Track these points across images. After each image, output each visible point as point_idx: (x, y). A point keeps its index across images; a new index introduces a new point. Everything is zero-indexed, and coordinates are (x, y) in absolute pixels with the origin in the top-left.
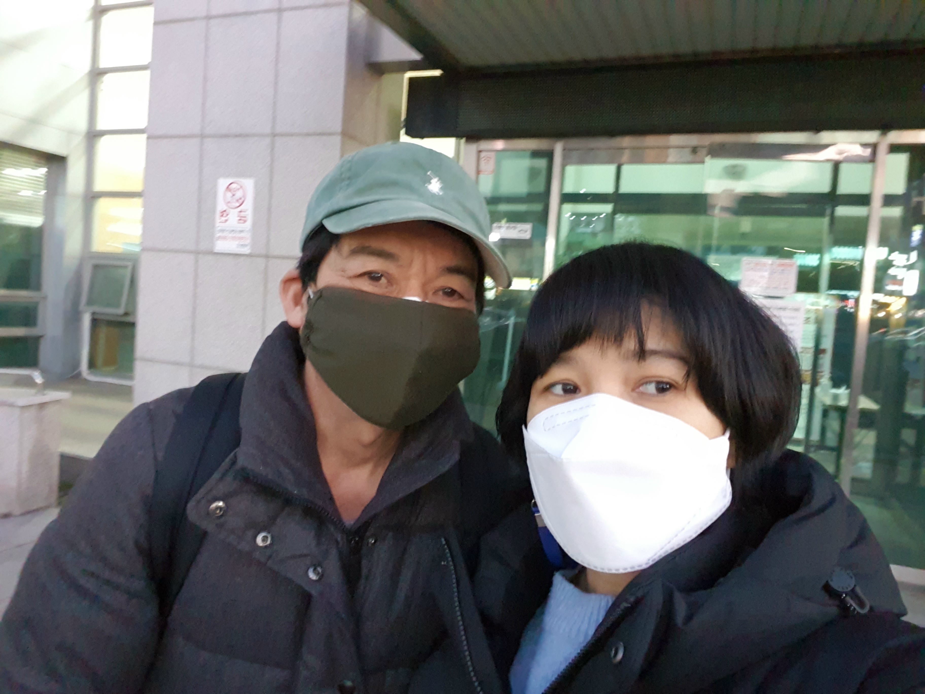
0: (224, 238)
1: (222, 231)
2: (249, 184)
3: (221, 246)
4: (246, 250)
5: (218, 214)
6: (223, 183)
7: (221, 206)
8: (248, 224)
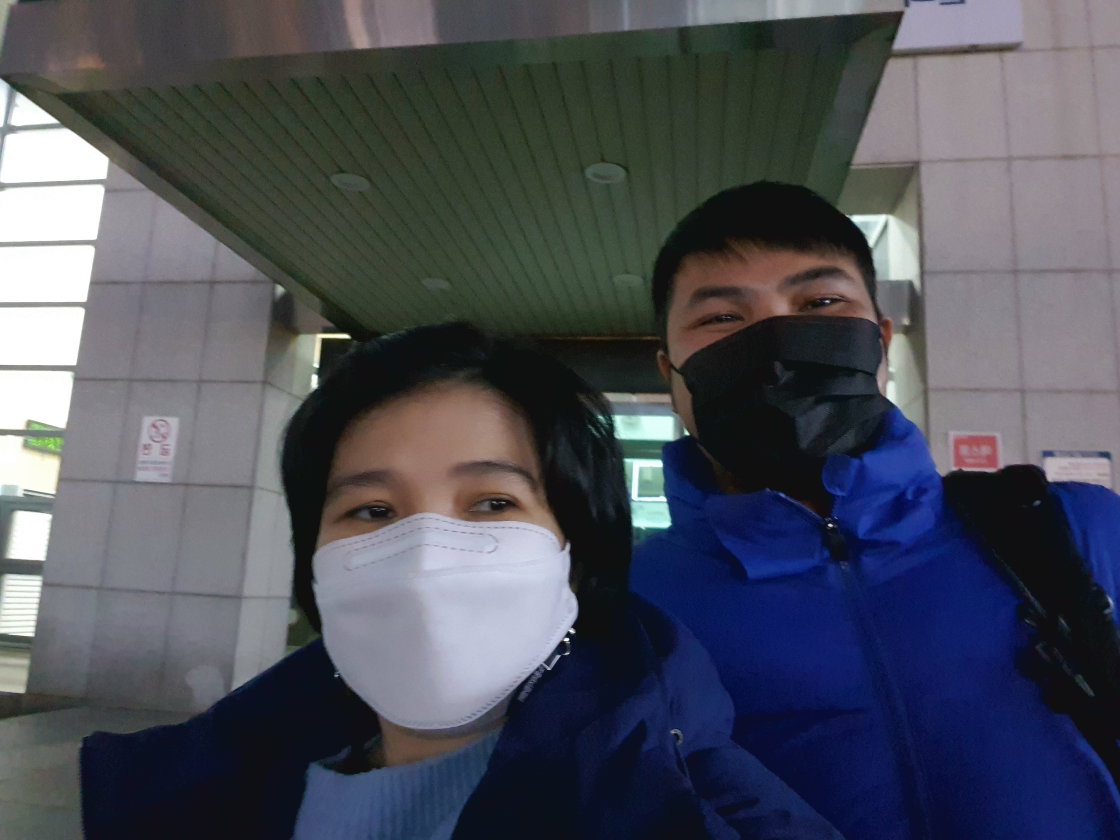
0: (146, 469)
1: (144, 462)
2: (174, 422)
3: (141, 476)
4: (167, 480)
5: (141, 448)
6: (147, 421)
7: (145, 439)
8: (170, 458)
